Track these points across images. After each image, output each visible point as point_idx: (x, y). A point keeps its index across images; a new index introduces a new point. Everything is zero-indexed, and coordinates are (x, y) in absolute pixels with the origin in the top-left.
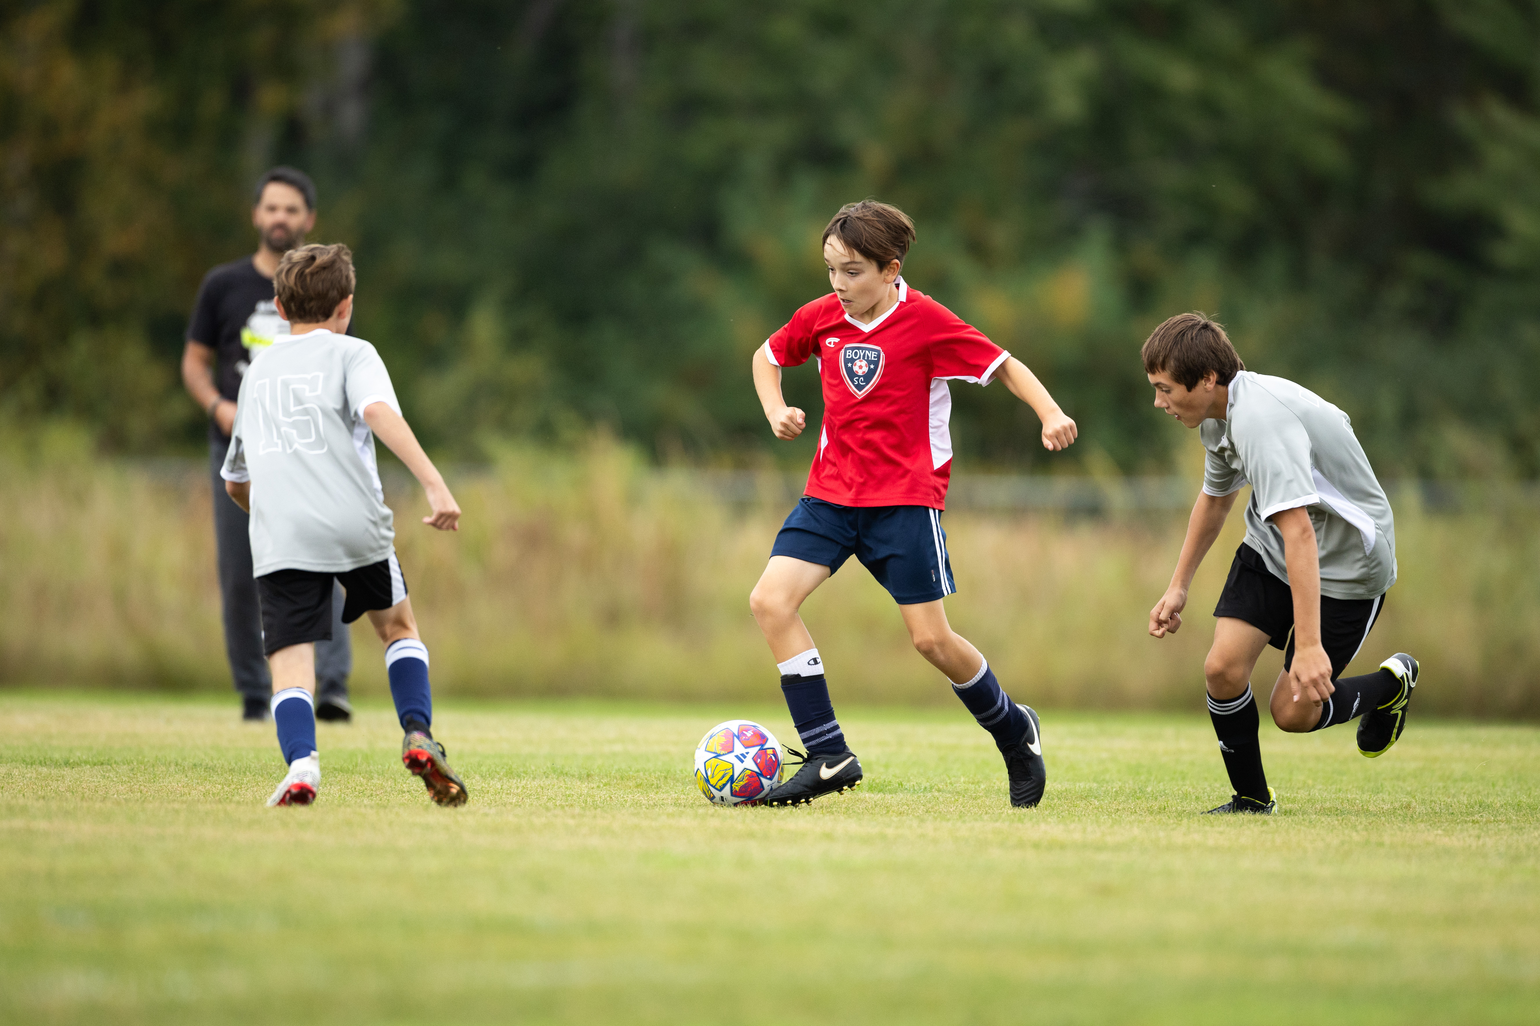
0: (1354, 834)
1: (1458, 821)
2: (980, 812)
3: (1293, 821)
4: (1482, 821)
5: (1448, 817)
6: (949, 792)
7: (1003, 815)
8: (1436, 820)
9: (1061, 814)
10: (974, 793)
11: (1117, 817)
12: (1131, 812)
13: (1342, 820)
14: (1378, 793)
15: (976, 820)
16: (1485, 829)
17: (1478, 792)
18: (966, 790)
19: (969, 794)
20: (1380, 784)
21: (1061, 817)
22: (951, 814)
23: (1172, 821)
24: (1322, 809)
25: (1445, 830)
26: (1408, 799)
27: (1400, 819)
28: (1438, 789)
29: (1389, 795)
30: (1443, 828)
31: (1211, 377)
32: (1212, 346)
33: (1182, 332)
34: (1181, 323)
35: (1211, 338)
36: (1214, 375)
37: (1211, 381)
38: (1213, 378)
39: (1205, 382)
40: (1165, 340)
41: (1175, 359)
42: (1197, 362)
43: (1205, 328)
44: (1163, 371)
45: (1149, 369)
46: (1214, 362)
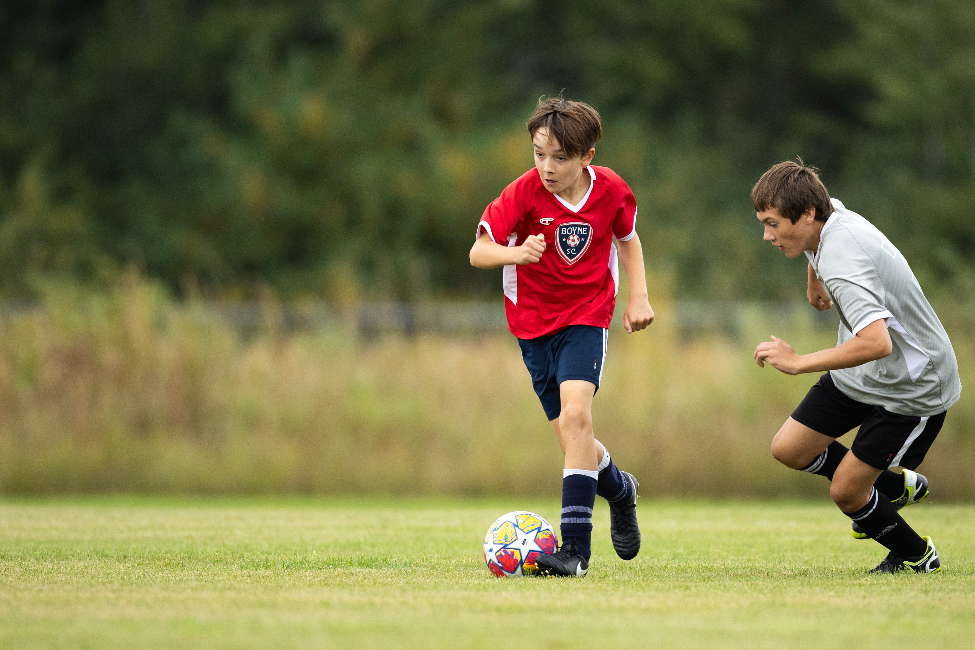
0: (761, 596)
1: (847, 584)
2: (452, 583)
3: (710, 586)
4: (867, 584)
5: (839, 581)
6: (426, 567)
7: (471, 585)
8: (829, 584)
9: (519, 583)
10: (446, 567)
11: (565, 586)
12: (577, 581)
13: (752, 585)
14: (780, 562)
15: (448, 589)
16: (869, 590)
17: (864, 560)
18: (440, 565)
19: (442, 568)
20: (782, 555)
21: (518, 585)
22: (427, 584)
23: (610, 588)
24: (735, 575)
25: (836, 592)
26: (806, 567)
27: (799, 583)
28: (830, 558)
29: (790, 563)
30: (835, 590)
31: (811, 212)
32: (810, 187)
33: (787, 176)
34: (785, 168)
35: (808, 180)
36: (814, 210)
37: (812, 215)
38: (813, 213)
39: (806, 216)
40: (773, 182)
41: (782, 198)
42: (800, 199)
43: (803, 172)
44: (773, 208)
45: (759, 208)
46: (813, 200)
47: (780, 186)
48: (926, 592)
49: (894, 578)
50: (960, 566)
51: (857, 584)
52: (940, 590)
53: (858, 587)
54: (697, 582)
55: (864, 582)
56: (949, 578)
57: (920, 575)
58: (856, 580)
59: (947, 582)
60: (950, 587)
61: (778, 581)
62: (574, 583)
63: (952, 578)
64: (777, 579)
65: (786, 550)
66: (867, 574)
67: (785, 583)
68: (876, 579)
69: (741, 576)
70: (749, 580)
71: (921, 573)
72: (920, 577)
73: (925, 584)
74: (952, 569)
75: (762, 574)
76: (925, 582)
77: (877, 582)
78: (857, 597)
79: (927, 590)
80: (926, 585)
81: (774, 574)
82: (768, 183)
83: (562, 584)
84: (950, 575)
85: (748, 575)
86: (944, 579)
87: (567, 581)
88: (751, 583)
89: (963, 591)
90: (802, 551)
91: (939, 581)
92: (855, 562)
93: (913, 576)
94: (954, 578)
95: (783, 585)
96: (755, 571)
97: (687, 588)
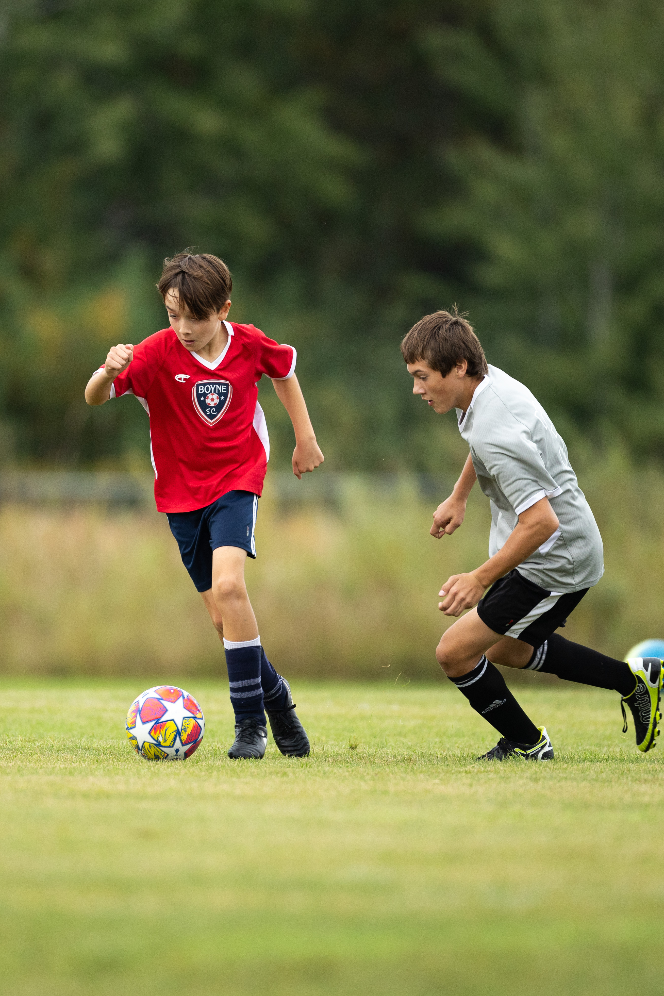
0: (362, 783)
1: (453, 771)
2: (36, 767)
3: (309, 772)
4: (473, 771)
5: (444, 768)
6: (9, 749)
7: (56, 769)
8: (434, 771)
9: (107, 768)
10: (31, 750)
11: (156, 771)
12: (168, 766)
13: (352, 771)
14: (383, 747)
15: (32, 774)
16: (476, 778)
17: (470, 746)
18: (23, 748)
19: (26, 751)
20: (384, 740)
21: (106, 771)
22: (10, 768)
23: (203, 773)
24: (335, 761)
25: (441, 780)
26: (409, 752)
27: (402, 770)
28: (435, 743)
29: (393, 749)
30: (440, 777)
31: (463, 365)
32: (462, 338)
33: (438, 327)
34: (435, 319)
35: (461, 331)
36: (465, 363)
37: (463, 368)
38: (465, 366)
39: (457, 369)
40: (423, 333)
41: (432, 349)
42: (451, 351)
43: (456, 323)
44: (422, 360)
45: (408, 360)
46: (465, 352)
47: (431, 337)
48: (536, 780)
49: (502, 765)
50: (572, 753)
51: (463, 771)
52: (551, 778)
53: (464, 774)
54: (294, 768)
55: (471, 769)
56: (560, 765)
57: (530, 762)
58: (462, 767)
59: (558, 769)
60: (561, 775)
61: (380, 767)
62: (165, 768)
63: (563, 766)
64: (380, 766)
65: (388, 735)
66: (474, 761)
67: (388, 770)
68: (484, 765)
69: (341, 762)
70: (350, 767)
71: (531, 760)
72: (530, 764)
73: (534, 772)
74: (563, 756)
75: (364, 760)
76: (535, 769)
77: (484, 769)
78: (463, 784)
79: (537, 778)
80: (536, 773)
81: (376, 761)
82: (418, 334)
83: (152, 769)
84: (562, 763)
85: (349, 761)
86: (555, 767)
87: (158, 766)
88: (351, 769)
89: (575, 779)
90: (405, 737)
91: (550, 769)
92: (461, 748)
93: (522, 763)
94: (566, 766)
95: (386, 772)
96: (356, 757)
97: (285, 774)
